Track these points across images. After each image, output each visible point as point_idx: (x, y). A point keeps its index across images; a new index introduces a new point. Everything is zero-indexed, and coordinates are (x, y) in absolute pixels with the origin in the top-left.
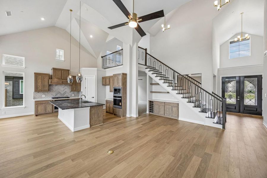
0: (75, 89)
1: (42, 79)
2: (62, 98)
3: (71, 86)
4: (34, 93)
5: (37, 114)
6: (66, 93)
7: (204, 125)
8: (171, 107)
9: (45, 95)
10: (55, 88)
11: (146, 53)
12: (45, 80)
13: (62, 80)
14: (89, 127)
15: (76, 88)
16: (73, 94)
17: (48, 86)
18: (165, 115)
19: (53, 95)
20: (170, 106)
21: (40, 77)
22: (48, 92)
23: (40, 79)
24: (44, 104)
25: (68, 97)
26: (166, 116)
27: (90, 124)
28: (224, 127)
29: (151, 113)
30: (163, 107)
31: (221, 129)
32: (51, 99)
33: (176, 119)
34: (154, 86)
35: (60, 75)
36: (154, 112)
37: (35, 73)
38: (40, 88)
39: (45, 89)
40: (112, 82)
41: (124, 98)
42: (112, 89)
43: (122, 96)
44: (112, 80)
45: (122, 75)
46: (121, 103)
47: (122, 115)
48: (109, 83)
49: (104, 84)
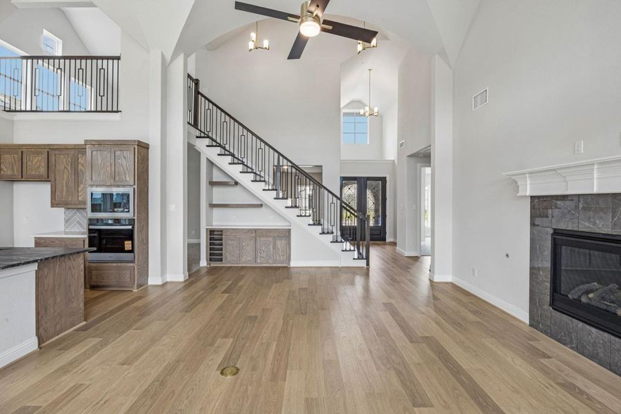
7: (338, 267)
8: (271, 239)
11: (198, 93)
14: (35, 347)
18: (259, 261)
20: (269, 237)
26: (261, 263)
27: (38, 334)
28: (368, 264)
29: (214, 264)
30: (252, 242)
31: (363, 267)
33: (284, 265)
34: (216, 190)
36: (226, 258)
40: (65, 167)
41: (140, 223)
42: (64, 194)
43: (136, 218)
44: (64, 160)
45: (136, 147)
46: (130, 242)
47: (136, 283)
48: (43, 171)
49: (12, 175)
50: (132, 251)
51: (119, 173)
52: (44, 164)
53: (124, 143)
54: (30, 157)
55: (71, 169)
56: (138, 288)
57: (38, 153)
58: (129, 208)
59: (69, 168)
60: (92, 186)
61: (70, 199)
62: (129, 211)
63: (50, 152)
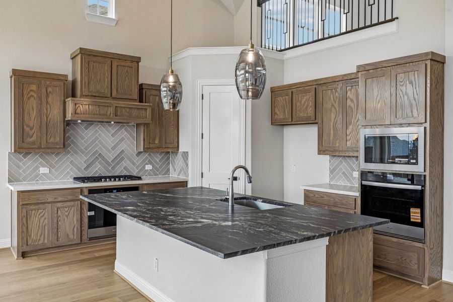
0: (157, 142)
1: (40, 99)
2: (110, 178)
3: (142, 128)
4: (10, 159)
5: (25, 249)
6: (123, 159)
9: (51, 166)
10: (83, 138)
12: (50, 99)
13: (116, 103)
15: (160, 139)
16: (150, 163)
17: (61, 126)
19: (79, 169)
21: (34, 87)
22: (58, 154)
23: (32, 99)
24: (49, 206)
25: (131, 178)
32: (71, 184)
35: (107, 80)
37: (15, 72)
38: (34, 138)
39: (52, 140)
40: (333, 105)
41: (433, 182)
42: (331, 138)
43: (427, 174)
44: (332, 96)
45: (428, 62)
46: (418, 210)
47: (427, 275)
48: (310, 111)
49: (284, 119)
50: (421, 225)
51: (402, 105)
52: (311, 104)
53: (411, 60)
54: (298, 97)
55: (339, 107)
56: (429, 285)
57: (306, 92)
58: (417, 159)
59: (336, 105)
60: (365, 126)
61: (337, 145)
62: (416, 163)
63: (317, 88)
